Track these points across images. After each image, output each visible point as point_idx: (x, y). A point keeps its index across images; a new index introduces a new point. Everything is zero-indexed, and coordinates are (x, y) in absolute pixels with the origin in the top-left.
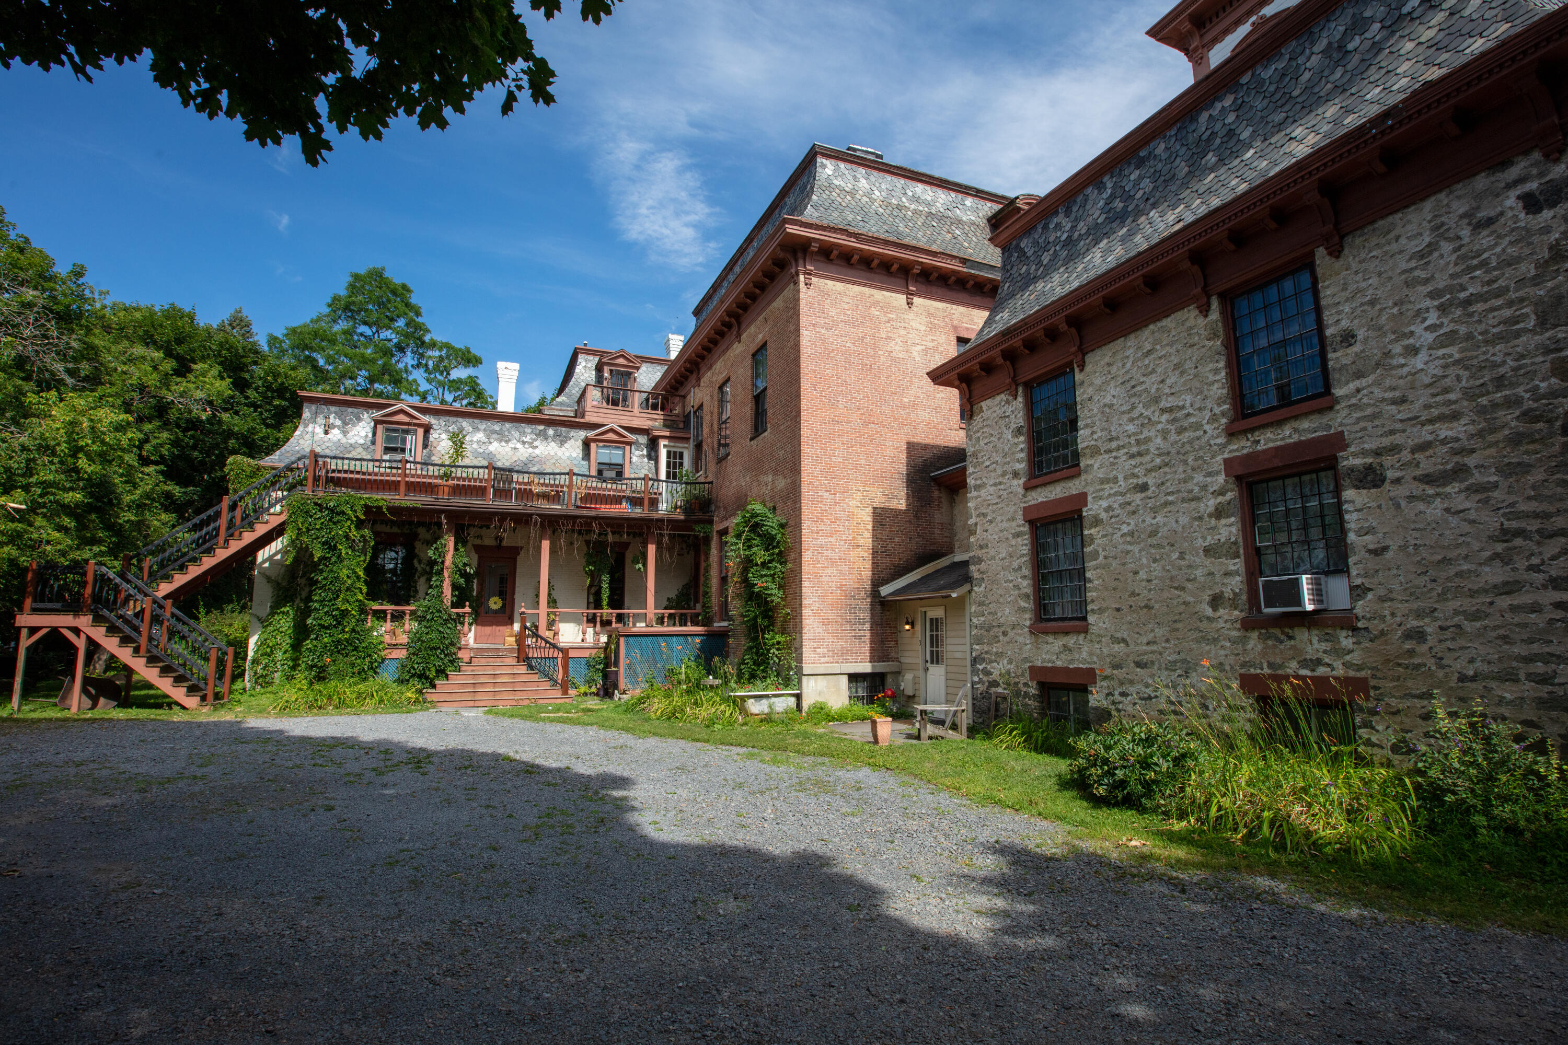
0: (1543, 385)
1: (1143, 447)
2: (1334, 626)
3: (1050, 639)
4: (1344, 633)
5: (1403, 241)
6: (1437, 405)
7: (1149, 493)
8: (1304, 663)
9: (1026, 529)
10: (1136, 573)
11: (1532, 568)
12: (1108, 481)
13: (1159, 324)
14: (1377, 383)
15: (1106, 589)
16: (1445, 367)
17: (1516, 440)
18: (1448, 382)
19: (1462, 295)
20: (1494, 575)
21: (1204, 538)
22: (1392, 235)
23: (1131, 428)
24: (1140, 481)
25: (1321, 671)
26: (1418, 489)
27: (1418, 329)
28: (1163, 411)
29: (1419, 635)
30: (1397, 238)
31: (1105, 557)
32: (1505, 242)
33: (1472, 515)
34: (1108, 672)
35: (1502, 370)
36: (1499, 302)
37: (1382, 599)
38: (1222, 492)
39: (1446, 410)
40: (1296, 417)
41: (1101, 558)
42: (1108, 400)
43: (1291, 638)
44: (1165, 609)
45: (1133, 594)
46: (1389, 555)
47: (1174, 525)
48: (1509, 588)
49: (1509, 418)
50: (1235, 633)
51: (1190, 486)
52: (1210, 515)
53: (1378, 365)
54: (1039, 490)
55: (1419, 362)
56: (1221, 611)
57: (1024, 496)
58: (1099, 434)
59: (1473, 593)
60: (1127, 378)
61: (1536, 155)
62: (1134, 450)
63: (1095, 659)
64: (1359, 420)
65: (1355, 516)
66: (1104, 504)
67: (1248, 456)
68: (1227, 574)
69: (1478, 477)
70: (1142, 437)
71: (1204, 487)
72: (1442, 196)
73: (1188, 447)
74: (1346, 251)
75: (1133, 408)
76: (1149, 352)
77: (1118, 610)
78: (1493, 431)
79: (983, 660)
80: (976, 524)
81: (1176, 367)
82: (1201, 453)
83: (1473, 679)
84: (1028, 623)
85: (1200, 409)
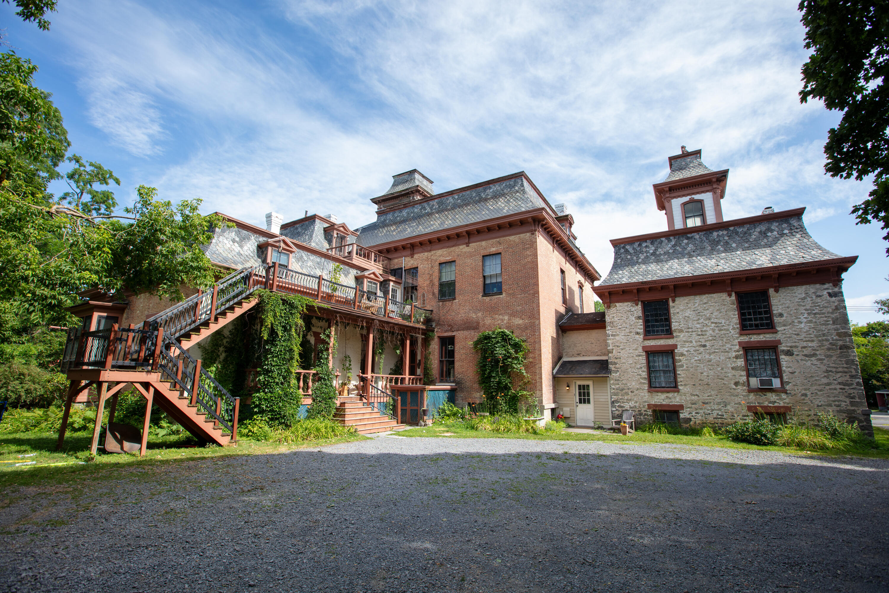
0: (835, 337)
1: (703, 333)
2: (780, 392)
3: (659, 394)
4: (783, 394)
5: (797, 294)
6: (808, 337)
7: (707, 348)
8: (770, 402)
9: (644, 354)
10: (702, 373)
11: (834, 380)
12: (688, 342)
13: (710, 295)
14: (790, 329)
15: (688, 378)
16: (810, 328)
17: (829, 349)
18: (810, 332)
19: (814, 312)
20: (825, 381)
21: (731, 364)
22: (793, 292)
23: (698, 326)
24: (703, 344)
25: (776, 404)
26: (804, 358)
27: (802, 317)
28: (712, 323)
29: (806, 395)
30: (795, 293)
31: (687, 367)
32: (824, 302)
33: (819, 366)
34: (690, 405)
35: (824, 332)
36: (823, 316)
37: (794, 385)
38: (738, 351)
39: (810, 339)
40: (764, 333)
41: (685, 367)
42: (687, 315)
43: (765, 395)
44: (715, 385)
45: (700, 380)
46: (796, 374)
47: (719, 359)
48: (828, 384)
49: (826, 343)
50: (744, 393)
51: (724, 348)
52: (733, 358)
53: (790, 324)
54: (651, 341)
55: (802, 325)
56: (739, 387)
57: (642, 342)
58: (682, 325)
59: (819, 385)
60: (696, 309)
61: (831, 284)
62: (700, 333)
63: (683, 401)
64: (785, 337)
65: (785, 363)
66: (686, 349)
67: (747, 341)
68: (741, 376)
69: (819, 357)
70: (704, 329)
71: (731, 349)
72: (808, 286)
73: (723, 336)
74: (780, 292)
75: (699, 319)
76: (705, 303)
77: (694, 385)
78: (823, 346)
79: (619, 402)
80: (613, 349)
81: (717, 310)
82: (729, 338)
83: (821, 406)
84: (646, 388)
85: (728, 325)
